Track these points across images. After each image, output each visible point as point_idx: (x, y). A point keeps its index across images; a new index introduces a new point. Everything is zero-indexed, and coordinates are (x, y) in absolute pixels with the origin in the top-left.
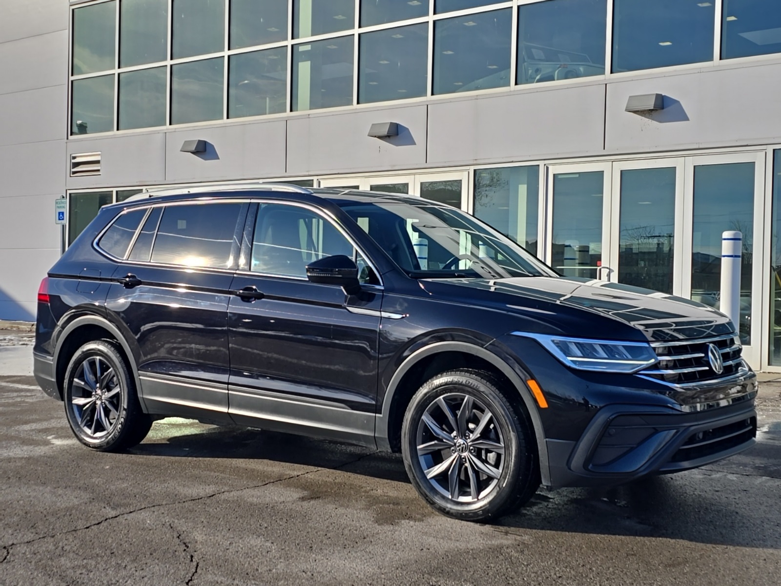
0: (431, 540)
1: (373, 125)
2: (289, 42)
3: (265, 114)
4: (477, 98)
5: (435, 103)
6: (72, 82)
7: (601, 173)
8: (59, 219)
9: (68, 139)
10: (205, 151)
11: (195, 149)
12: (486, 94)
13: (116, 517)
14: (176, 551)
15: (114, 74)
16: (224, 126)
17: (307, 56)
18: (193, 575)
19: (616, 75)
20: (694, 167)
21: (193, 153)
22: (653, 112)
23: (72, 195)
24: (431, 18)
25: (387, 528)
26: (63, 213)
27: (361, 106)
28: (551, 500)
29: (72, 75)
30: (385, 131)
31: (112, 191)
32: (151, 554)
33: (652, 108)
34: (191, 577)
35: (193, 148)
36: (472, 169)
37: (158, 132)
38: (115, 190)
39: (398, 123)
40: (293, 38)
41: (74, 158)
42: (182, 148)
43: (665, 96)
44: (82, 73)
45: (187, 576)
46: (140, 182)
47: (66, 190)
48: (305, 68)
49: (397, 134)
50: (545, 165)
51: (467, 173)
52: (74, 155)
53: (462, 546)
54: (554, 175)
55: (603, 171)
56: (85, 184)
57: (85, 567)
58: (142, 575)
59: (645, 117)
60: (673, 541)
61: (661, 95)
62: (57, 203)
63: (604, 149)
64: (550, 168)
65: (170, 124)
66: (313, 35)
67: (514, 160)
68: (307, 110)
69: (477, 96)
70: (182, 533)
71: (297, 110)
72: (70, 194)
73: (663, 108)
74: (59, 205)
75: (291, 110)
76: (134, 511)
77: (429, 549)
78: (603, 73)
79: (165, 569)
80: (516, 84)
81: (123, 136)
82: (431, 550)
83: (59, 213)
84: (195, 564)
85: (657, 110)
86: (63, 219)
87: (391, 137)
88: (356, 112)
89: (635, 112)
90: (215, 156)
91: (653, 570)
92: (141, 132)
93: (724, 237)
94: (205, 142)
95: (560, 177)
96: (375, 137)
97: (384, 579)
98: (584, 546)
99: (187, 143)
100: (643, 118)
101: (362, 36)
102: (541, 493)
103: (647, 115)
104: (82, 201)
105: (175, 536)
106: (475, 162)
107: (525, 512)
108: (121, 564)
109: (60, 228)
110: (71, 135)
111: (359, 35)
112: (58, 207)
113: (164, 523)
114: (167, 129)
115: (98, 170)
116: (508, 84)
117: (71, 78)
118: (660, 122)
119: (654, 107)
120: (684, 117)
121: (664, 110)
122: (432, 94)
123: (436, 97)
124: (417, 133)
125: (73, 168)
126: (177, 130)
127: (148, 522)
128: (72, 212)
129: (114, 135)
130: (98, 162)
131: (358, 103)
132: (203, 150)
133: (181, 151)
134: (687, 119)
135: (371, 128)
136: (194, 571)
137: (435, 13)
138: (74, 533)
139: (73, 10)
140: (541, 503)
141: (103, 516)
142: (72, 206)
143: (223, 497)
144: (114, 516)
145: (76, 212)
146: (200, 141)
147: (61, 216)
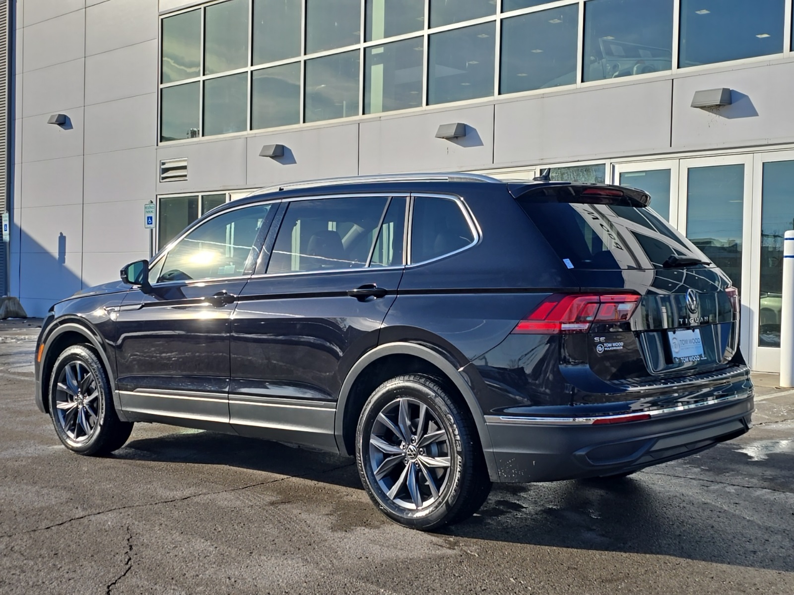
0: (376, 549)
1: (440, 126)
2: (362, 45)
3: (342, 117)
4: (543, 96)
5: (502, 102)
6: (161, 90)
7: (668, 171)
8: (148, 224)
9: (157, 145)
10: (283, 155)
11: (273, 154)
12: (552, 93)
13: (82, 518)
14: (117, 554)
15: (199, 81)
16: (301, 131)
17: (380, 58)
18: (120, 578)
19: (683, 70)
20: (763, 163)
21: (272, 157)
22: (721, 107)
23: (162, 200)
24: (498, 16)
25: (339, 534)
26: (151, 218)
27: (431, 107)
28: (524, 510)
29: (161, 83)
30: (452, 132)
31: (198, 196)
32: (92, 556)
33: (719, 103)
34: (116, 581)
35: (271, 152)
36: (538, 168)
37: (239, 137)
38: (200, 195)
39: (465, 123)
40: (365, 41)
41: (163, 164)
42: (261, 153)
43: (733, 90)
44: (171, 81)
45: (113, 579)
46: (224, 186)
47: (157, 196)
48: (377, 72)
49: (465, 135)
50: (611, 163)
51: (534, 172)
52: (163, 161)
53: (402, 555)
54: (620, 174)
55: (670, 169)
56: (173, 189)
57: (21, 567)
58: (70, 577)
59: (712, 113)
60: (625, 555)
61: (729, 89)
62: (146, 208)
63: (671, 146)
64: (617, 166)
65: (251, 129)
66: (386, 37)
67: (580, 159)
68: (380, 112)
69: (543, 94)
70: (134, 535)
71: (370, 113)
72: (160, 199)
73: (730, 103)
74: (148, 210)
75: (364, 114)
76: (103, 512)
77: (367, 558)
78: (670, 68)
79: (96, 571)
80: (582, 81)
81: (209, 142)
82: (369, 559)
83: (148, 218)
84: (128, 567)
85: (724, 105)
86: (151, 224)
87: (459, 138)
88: (425, 114)
89: (703, 108)
90: (292, 161)
91: (586, 585)
92: (224, 138)
93: (786, 237)
94: (283, 147)
95: (627, 175)
96: (443, 138)
97: (305, 587)
98: (528, 559)
99: (266, 148)
100: (711, 114)
101: (432, 37)
102: (517, 502)
103: (714, 110)
104: (170, 205)
105: (126, 538)
106: (541, 162)
107: (489, 521)
108: (57, 565)
109: (148, 231)
110: (161, 141)
111: (429, 36)
112: (147, 212)
113: (123, 525)
114: (248, 134)
115: (185, 176)
116: (574, 81)
117: (161, 86)
118: (728, 118)
119: (720, 102)
120: (753, 112)
121: (732, 105)
122: (500, 93)
123: (503, 96)
124: (484, 134)
125: (162, 174)
126: (257, 135)
127: (109, 523)
128: (162, 216)
129: (200, 141)
130: (184, 168)
131: (427, 104)
132: (281, 154)
133: (260, 155)
134: (756, 114)
135: (439, 129)
136: (123, 574)
137: (502, 12)
138: (32, 533)
139: (162, 20)
140: (510, 512)
141: (70, 517)
142: (162, 210)
143: (196, 499)
144: (81, 516)
145: (166, 216)
146: (277, 146)
147: (150, 220)
